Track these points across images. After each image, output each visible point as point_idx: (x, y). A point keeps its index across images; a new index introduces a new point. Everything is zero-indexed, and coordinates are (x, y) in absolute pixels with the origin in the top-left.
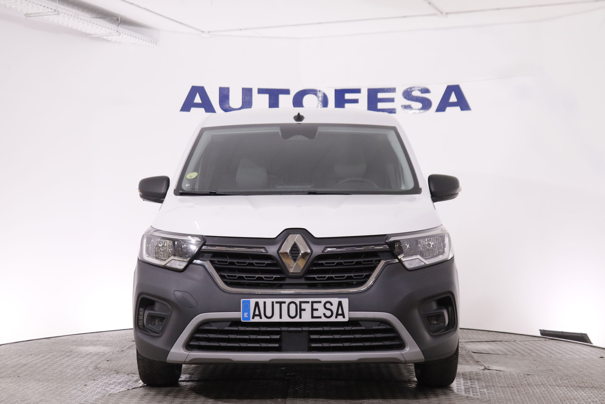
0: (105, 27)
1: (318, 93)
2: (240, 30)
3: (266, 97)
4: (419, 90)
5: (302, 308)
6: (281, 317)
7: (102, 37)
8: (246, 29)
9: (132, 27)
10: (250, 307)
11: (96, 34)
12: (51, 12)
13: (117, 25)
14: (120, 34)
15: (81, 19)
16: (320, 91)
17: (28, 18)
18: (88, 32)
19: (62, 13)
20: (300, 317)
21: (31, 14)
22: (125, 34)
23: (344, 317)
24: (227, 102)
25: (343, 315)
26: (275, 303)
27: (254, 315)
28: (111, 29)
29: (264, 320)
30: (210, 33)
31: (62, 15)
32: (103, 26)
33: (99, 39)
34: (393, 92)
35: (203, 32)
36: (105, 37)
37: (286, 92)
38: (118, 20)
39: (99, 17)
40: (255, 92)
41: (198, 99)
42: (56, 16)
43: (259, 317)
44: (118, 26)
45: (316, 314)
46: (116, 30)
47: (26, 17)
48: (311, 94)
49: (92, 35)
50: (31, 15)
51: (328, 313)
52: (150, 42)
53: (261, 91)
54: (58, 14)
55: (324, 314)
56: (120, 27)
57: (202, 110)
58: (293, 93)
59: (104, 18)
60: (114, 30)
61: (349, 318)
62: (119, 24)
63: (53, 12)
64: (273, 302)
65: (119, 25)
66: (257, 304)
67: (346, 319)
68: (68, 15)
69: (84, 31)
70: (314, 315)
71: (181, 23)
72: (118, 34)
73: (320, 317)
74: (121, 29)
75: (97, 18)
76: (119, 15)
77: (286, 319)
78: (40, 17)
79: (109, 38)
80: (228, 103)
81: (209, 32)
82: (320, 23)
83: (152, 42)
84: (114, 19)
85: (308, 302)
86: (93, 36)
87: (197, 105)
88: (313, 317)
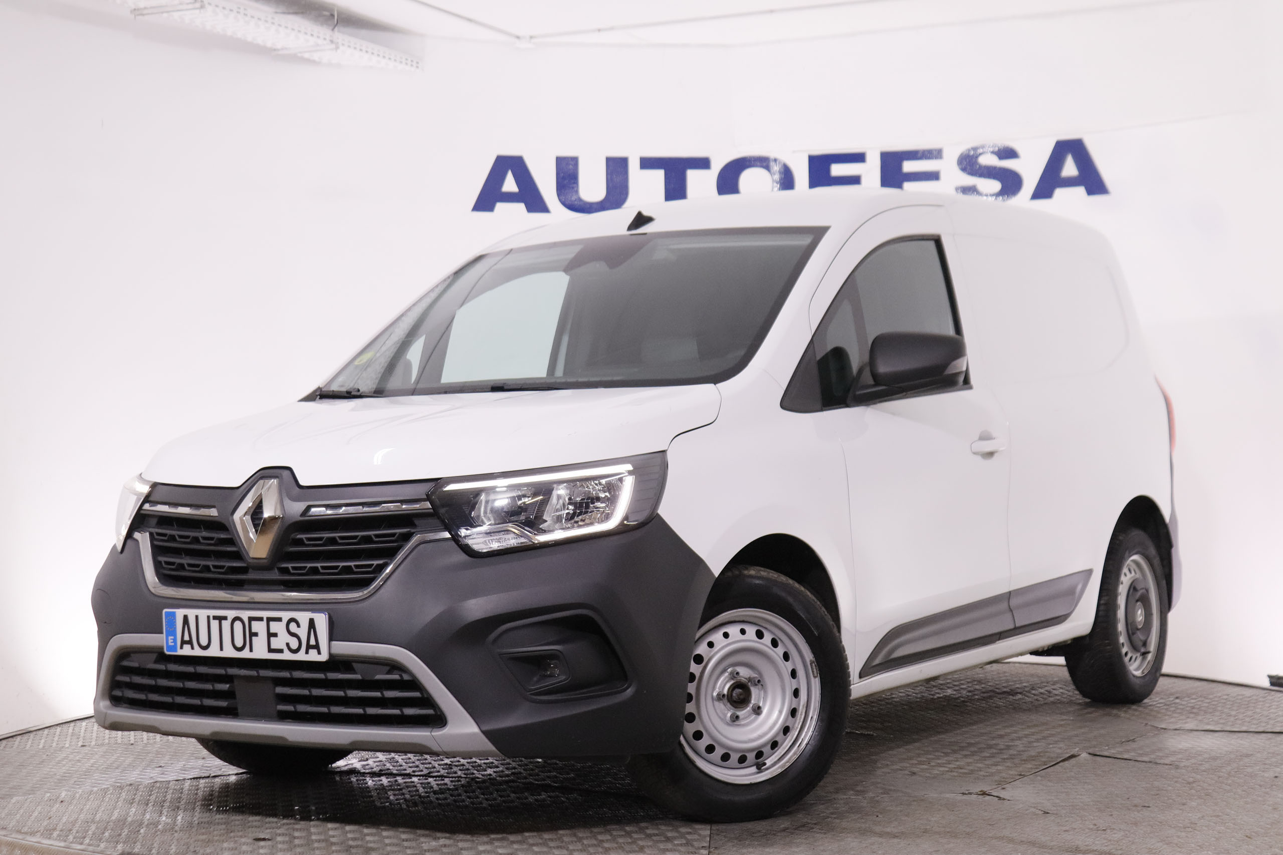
0: (306, 33)
1: (772, 164)
2: (599, 30)
3: (659, 175)
4: (993, 152)
7: (299, 55)
9: (364, 32)
11: (286, 49)
13: (331, 28)
14: (337, 48)
15: (252, 17)
16: (775, 160)
17: (141, 17)
18: (269, 44)
19: (210, 4)
21: (145, 8)
22: (349, 46)
24: (573, 188)
28: (318, 37)
33: (295, 58)
35: (518, 37)
36: (306, 55)
37: (703, 163)
38: (333, 15)
39: (291, 11)
40: (634, 166)
41: (510, 185)
42: (197, 11)
44: (333, 30)
46: (328, 37)
47: (134, 16)
49: (278, 50)
50: (145, 12)
53: (647, 163)
54: (202, 7)
57: (521, 207)
59: (302, 13)
60: (325, 39)
62: (335, 26)
65: (336, 28)
68: (224, 8)
69: (260, 41)
71: (470, 20)
72: (333, 46)
74: (341, 36)
75: (289, 13)
78: (165, 15)
79: (316, 56)
80: (577, 192)
81: (531, 37)
83: (409, 62)
84: (325, 16)
86: (280, 52)
87: (510, 198)
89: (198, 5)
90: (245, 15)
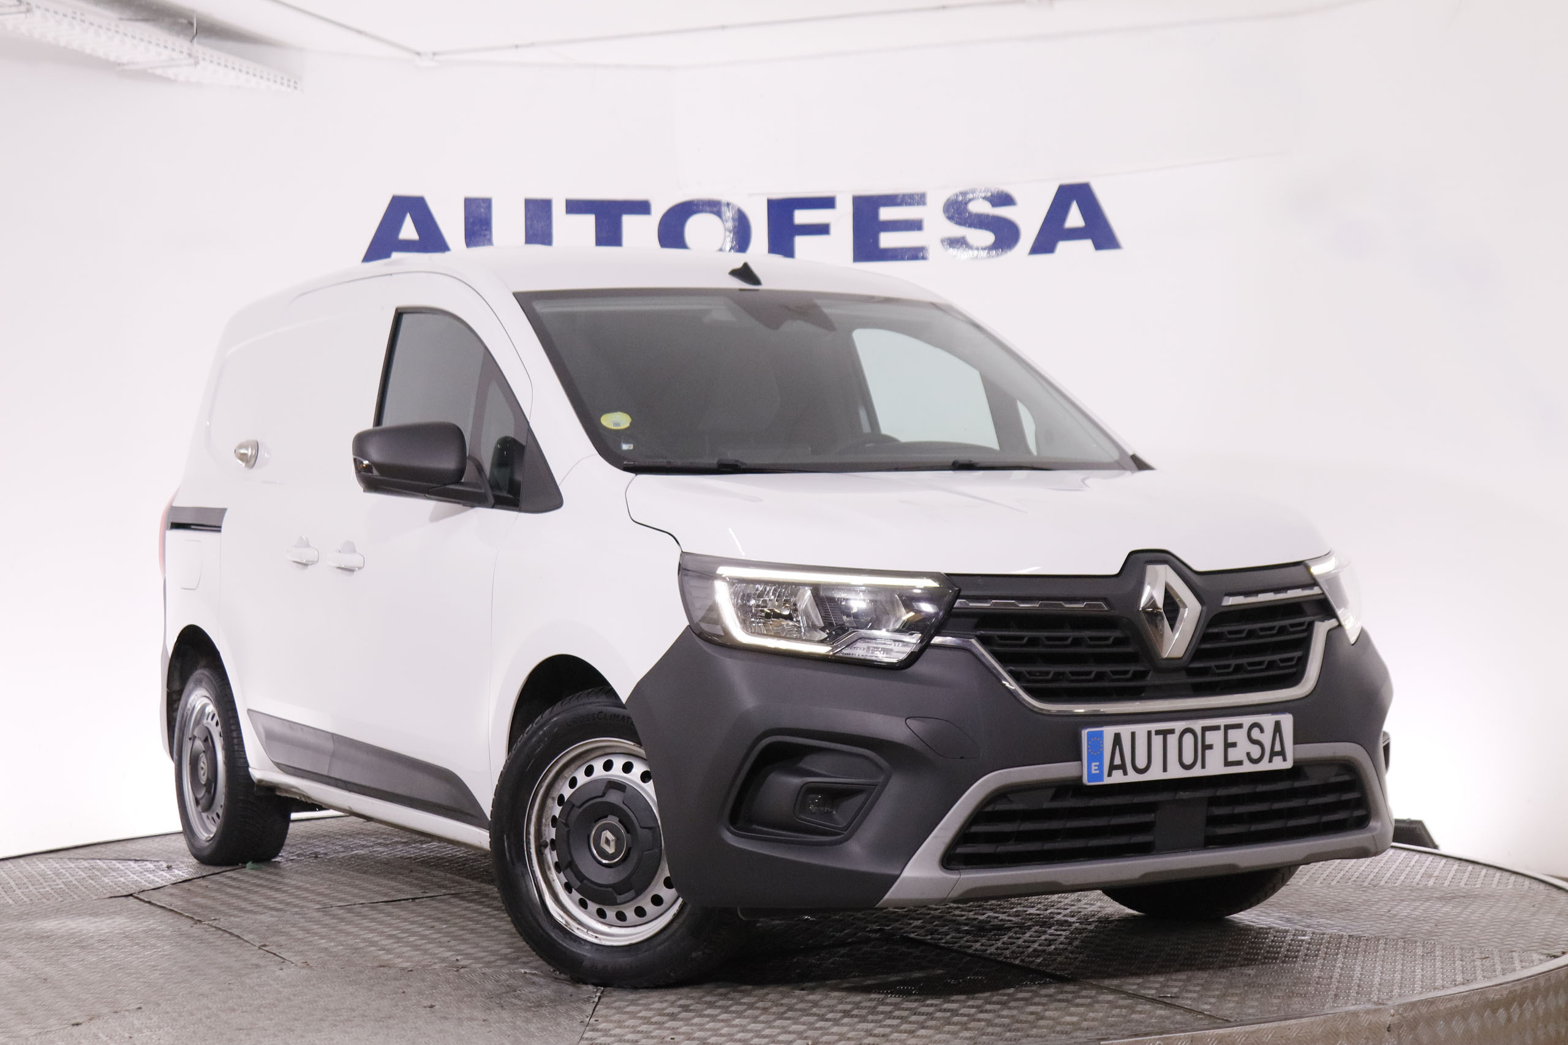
0: (158, 45)
1: (724, 209)
2: (517, 47)
3: (588, 221)
4: (985, 198)
5: (1207, 742)
6: (1165, 770)
8: (532, 45)
9: (230, 45)
10: (1102, 748)
12: (10, 6)
13: (191, 38)
14: (197, 63)
15: (92, 24)
16: (728, 204)
18: (112, 58)
19: (38, 7)
20: (1203, 767)
22: (211, 62)
23: (1285, 760)
24: (485, 235)
25: (1282, 753)
26: (1153, 733)
27: (1113, 767)
28: (173, 50)
29: (1133, 777)
30: (437, 58)
31: (38, 13)
32: (150, 42)
33: (143, 75)
34: (919, 204)
35: (418, 54)
36: (159, 72)
37: (642, 207)
38: (191, 24)
39: (139, 17)
41: (408, 231)
42: (23, 16)
43: (1121, 771)
44: (191, 41)
45: (1233, 755)
46: (185, 51)
48: (706, 211)
49: (123, 64)
51: (1256, 752)
52: (279, 80)
53: (575, 207)
54: (28, 11)
55: (1248, 754)
56: (197, 43)
58: (658, 210)
59: (154, 20)
60: (181, 52)
61: (1295, 762)
62: (194, 38)
63: (14, 6)
64: (1149, 733)
65: (195, 39)
66: (1117, 738)
67: (1288, 765)
68: (56, 13)
70: (1230, 759)
72: (192, 61)
73: (1240, 763)
74: (202, 48)
75: (137, 20)
76: (193, 11)
77: (1175, 772)
79: (171, 73)
81: (434, 54)
82: (723, 27)
83: (285, 81)
84: (181, 24)
85: (1217, 728)
88: (1227, 763)
89: (23, 8)
90: (83, 21)
